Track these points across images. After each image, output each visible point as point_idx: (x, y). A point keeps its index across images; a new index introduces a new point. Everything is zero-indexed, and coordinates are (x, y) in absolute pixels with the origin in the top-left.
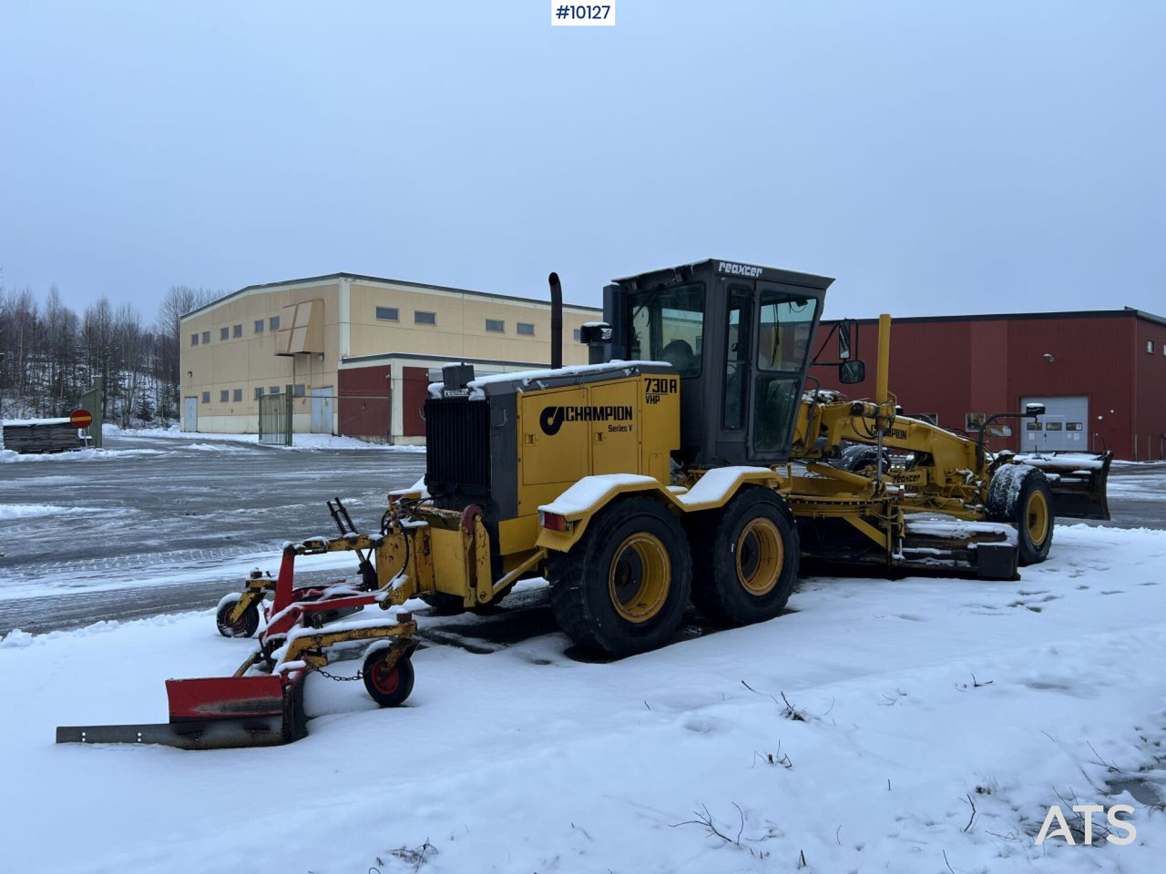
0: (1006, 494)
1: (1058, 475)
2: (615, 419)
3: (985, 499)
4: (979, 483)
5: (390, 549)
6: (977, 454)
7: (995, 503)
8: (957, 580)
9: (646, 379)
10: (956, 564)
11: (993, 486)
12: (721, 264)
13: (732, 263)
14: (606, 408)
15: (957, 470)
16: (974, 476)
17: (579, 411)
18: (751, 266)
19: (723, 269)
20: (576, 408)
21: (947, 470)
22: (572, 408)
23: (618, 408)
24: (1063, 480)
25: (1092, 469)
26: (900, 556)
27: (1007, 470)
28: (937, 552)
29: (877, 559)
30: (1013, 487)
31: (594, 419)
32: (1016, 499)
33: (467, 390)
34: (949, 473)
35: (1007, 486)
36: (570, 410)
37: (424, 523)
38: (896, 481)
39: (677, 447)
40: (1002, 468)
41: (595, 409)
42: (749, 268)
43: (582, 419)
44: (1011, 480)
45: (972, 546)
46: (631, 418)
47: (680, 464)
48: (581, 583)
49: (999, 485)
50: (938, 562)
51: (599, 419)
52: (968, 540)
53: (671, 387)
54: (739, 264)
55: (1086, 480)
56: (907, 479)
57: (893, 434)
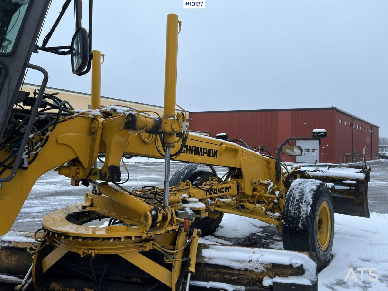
0: (300, 208)
1: (332, 184)
3: (282, 209)
4: (277, 193)
6: (276, 169)
7: (290, 216)
11: (288, 200)
15: (261, 181)
16: (274, 186)
21: (253, 182)
24: (337, 187)
25: (357, 180)
27: (300, 184)
30: (305, 202)
32: (309, 214)
34: (255, 184)
35: (300, 200)
38: (208, 194)
40: (295, 183)
44: (303, 195)
45: (267, 282)
49: (294, 198)
52: (263, 274)
55: (353, 188)
56: (219, 191)
57: (204, 153)
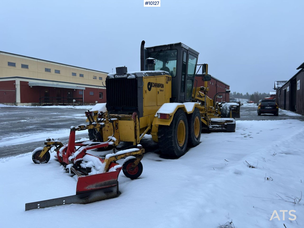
0: (226, 111)
2: (161, 87)
4: (216, 109)
5: (107, 128)
6: (213, 102)
7: (224, 114)
8: (223, 132)
9: (166, 76)
10: (222, 129)
14: (159, 84)
15: (210, 107)
16: (214, 108)
18: (187, 46)
19: (183, 46)
23: (161, 84)
25: (237, 106)
26: (211, 127)
27: (225, 106)
28: (218, 126)
29: (205, 128)
30: (228, 110)
31: (157, 87)
32: (229, 113)
33: (126, 75)
35: (226, 109)
36: (153, 83)
37: (116, 119)
39: (171, 97)
40: (223, 106)
41: (157, 84)
43: (155, 87)
45: (226, 124)
46: (164, 88)
48: (172, 135)
49: (224, 109)
50: (218, 128)
52: (225, 122)
53: (170, 79)
54: (185, 45)
55: (236, 109)
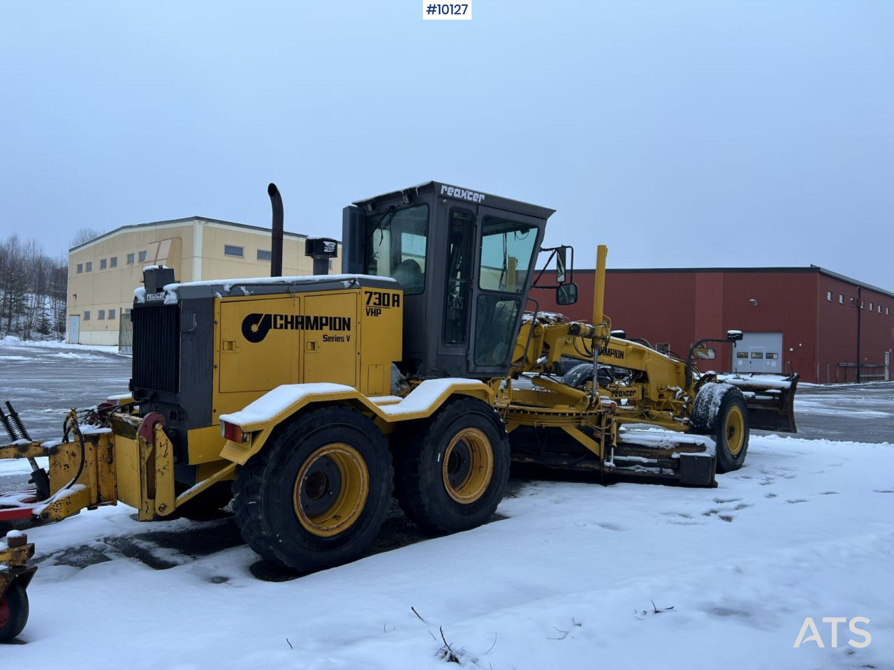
0: (708, 408)
1: (753, 393)
2: (331, 329)
3: (690, 413)
4: (686, 399)
5: (66, 457)
6: (686, 373)
7: (699, 417)
8: (662, 486)
9: (366, 293)
10: (661, 472)
11: (698, 402)
12: (443, 187)
13: (455, 187)
14: (321, 318)
15: (669, 387)
16: (683, 393)
17: (289, 320)
18: (474, 192)
19: (445, 192)
20: (286, 317)
21: (659, 387)
22: (281, 317)
23: (335, 318)
24: (758, 397)
25: (782, 389)
26: (611, 464)
27: (710, 387)
28: (645, 460)
29: (591, 466)
30: (714, 403)
31: (307, 328)
32: (716, 414)
33: (164, 293)
34: (662, 389)
35: (709, 402)
36: (278, 318)
37: (109, 430)
38: (614, 395)
39: (400, 359)
40: (704, 387)
41: (308, 318)
42: (471, 193)
43: (292, 328)
44: (712, 397)
45: (675, 455)
46: (349, 329)
47: (405, 375)
48: (260, 498)
49: (702, 400)
50: (646, 470)
51: (312, 328)
52: (672, 450)
53: (394, 301)
54: (461, 189)
55: (777, 398)
56: (624, 393)
57: (612, 354)
